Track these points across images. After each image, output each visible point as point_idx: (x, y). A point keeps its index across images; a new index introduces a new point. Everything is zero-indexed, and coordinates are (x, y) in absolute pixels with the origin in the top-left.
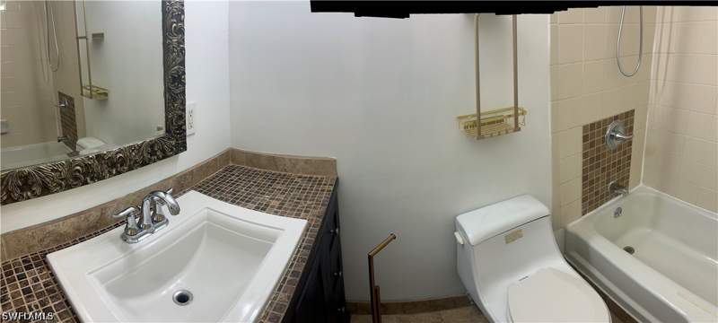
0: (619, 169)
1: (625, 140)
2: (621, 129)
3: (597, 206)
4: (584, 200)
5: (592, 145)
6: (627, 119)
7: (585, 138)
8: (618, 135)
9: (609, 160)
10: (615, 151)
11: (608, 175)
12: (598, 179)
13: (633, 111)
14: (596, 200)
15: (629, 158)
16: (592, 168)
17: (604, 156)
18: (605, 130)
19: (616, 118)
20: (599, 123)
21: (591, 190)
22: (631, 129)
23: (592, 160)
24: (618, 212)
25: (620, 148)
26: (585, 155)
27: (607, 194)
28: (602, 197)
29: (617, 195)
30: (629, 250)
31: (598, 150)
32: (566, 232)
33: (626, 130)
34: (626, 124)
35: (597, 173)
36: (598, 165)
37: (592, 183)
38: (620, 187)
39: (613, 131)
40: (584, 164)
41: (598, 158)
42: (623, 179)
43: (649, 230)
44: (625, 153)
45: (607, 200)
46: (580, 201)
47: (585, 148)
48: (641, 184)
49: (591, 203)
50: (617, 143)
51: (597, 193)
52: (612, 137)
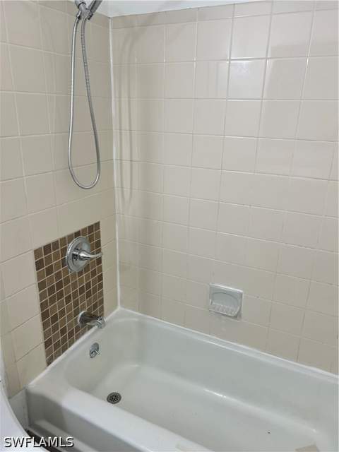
0: (89, 295)
1: (91, 259)
2: (86, 247)
3: (64, 349)
4: (47, 344)
5: (49, 271)
6: (92, 234)
7: (39, 265)
8: (82, 255)
9: (74, 285)
10: (80, 273)
11: (76, 304)
12: (62, 313)
13: (97, 225)
14: (64, 340)
15: (101, 278)
16: (52, 300)
17: (67, 281)
18: (64, 250)
19: (77, 234)
20: (55, 244)
21: (55, 328)
22: (98, 244)
23: (51, 290)
24: (95, 350)
25: (87, 268)
26: (41, 286)
27: (78, 329)
28: (71, 334)
29: (90, 327)
30: (114, 398)
31: (58, 275)
32: (28, 395)
33: (92, 246)
34: (91, 239)
35: (61, 305)
36: (61, 295)
37: (55, 319)
38: (93, 317)
39: (76, 249)
40: (42, 296)
41: (59, 285)
42: (95, 306)
43: (137, 366)
44: (94, 273)
45: (78, 338)
46: (42, 346)
47: (39, 277)
48: (119, 308)
49: (57, 345)
50: (82, 264)
51: (63, 331)
52: (75, 256)
